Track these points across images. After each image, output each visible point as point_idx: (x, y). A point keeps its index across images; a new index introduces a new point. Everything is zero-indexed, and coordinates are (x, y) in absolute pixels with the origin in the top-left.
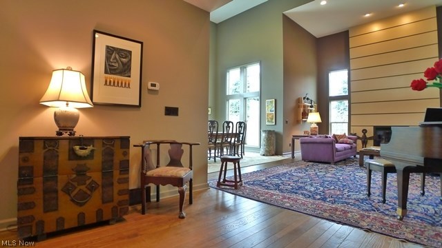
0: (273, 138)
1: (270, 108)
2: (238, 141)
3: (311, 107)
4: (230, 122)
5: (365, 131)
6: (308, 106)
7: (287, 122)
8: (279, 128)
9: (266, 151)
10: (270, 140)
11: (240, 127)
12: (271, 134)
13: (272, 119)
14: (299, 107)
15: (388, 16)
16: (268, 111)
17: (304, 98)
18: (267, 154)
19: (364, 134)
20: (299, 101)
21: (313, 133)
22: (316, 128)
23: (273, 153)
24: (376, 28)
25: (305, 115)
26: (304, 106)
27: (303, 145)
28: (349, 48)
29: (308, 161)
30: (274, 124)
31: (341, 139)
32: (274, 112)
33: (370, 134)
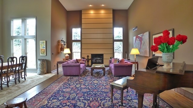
0: (45, 64)
1: (42, 46)
2: (22, 69)
3: (65, 45)
4: (14, 57)
5: (88, 56)
6: (63, 44)
7: (53, 54)
8: (49, 58)
9: (41, 72)
10: (44, 65)
11: (23, 59)
12: (44, 62)
13: (44, 52)
14: (58, 45)
15: (97, 8)
16: (41, 48)
17: (61, 41)
18: (42, 73)
19: (88, 57)
20: (59, 42)
21: (67, 59)
22: (68, 56)
23: (46, 72)
24: (92, 12)
25: (62, 49)
26: (61, 45)
27: (64, 67)
28: (82, 19)
29: (67, 76)
30: (45, 55)
31: (80, 62)
32: (45, 48)
33: (90, 58)
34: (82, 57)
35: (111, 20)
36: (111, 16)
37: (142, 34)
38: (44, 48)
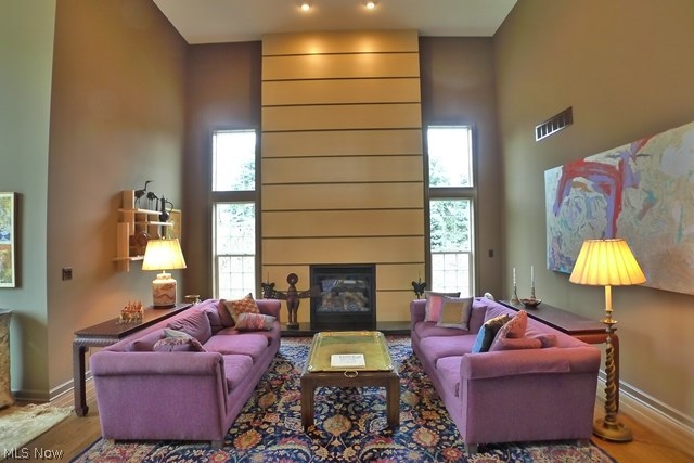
3: (163, 218)
5: (293, 279)
7: (67, 273)
8: (33, 301)
13: (5, 266)
14: (120, 219)
15: (339, 28)
19: (293, 285)
20: (121, 200)
21: (161, 302)
22: (169, 287)
24: (314, 47)
26: (139, 219)
27: (105, 381)
28: (260, 81)
29: (130, 442)
30: (13, 285)
31: (242, 317)
32: (11, 242)
33: (304, 284)
34: (265, 281)
35: (413, 90)
36: (412, 65)
37: (627, 147)
38: (7, 242)
